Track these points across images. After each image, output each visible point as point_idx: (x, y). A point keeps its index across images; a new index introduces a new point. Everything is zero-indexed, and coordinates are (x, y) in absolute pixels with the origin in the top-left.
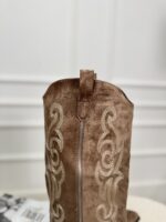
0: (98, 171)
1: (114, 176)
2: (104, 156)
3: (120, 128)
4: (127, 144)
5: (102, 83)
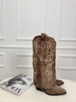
0: (46, 60)
1: (51, 62)
2: (48, 56)
3: (52, 49)
4: (54, 53)
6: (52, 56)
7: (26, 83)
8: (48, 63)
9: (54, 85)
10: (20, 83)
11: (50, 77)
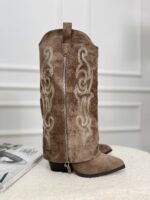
1: (87, 95)
2: (80, 81)
3: (90, 62)
4: (95, 73)
5: (77, 31)
6: (89, 81)
7: (21, 160)
8: (81, 97)
9: (96, 152)
10: (4, 162)
11: (87, 131)
